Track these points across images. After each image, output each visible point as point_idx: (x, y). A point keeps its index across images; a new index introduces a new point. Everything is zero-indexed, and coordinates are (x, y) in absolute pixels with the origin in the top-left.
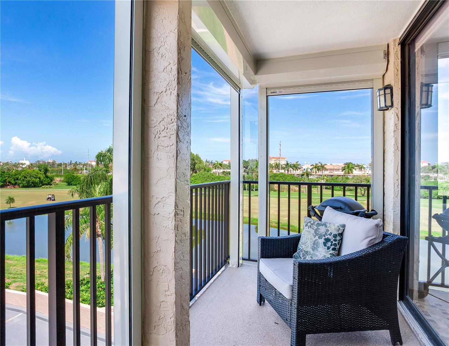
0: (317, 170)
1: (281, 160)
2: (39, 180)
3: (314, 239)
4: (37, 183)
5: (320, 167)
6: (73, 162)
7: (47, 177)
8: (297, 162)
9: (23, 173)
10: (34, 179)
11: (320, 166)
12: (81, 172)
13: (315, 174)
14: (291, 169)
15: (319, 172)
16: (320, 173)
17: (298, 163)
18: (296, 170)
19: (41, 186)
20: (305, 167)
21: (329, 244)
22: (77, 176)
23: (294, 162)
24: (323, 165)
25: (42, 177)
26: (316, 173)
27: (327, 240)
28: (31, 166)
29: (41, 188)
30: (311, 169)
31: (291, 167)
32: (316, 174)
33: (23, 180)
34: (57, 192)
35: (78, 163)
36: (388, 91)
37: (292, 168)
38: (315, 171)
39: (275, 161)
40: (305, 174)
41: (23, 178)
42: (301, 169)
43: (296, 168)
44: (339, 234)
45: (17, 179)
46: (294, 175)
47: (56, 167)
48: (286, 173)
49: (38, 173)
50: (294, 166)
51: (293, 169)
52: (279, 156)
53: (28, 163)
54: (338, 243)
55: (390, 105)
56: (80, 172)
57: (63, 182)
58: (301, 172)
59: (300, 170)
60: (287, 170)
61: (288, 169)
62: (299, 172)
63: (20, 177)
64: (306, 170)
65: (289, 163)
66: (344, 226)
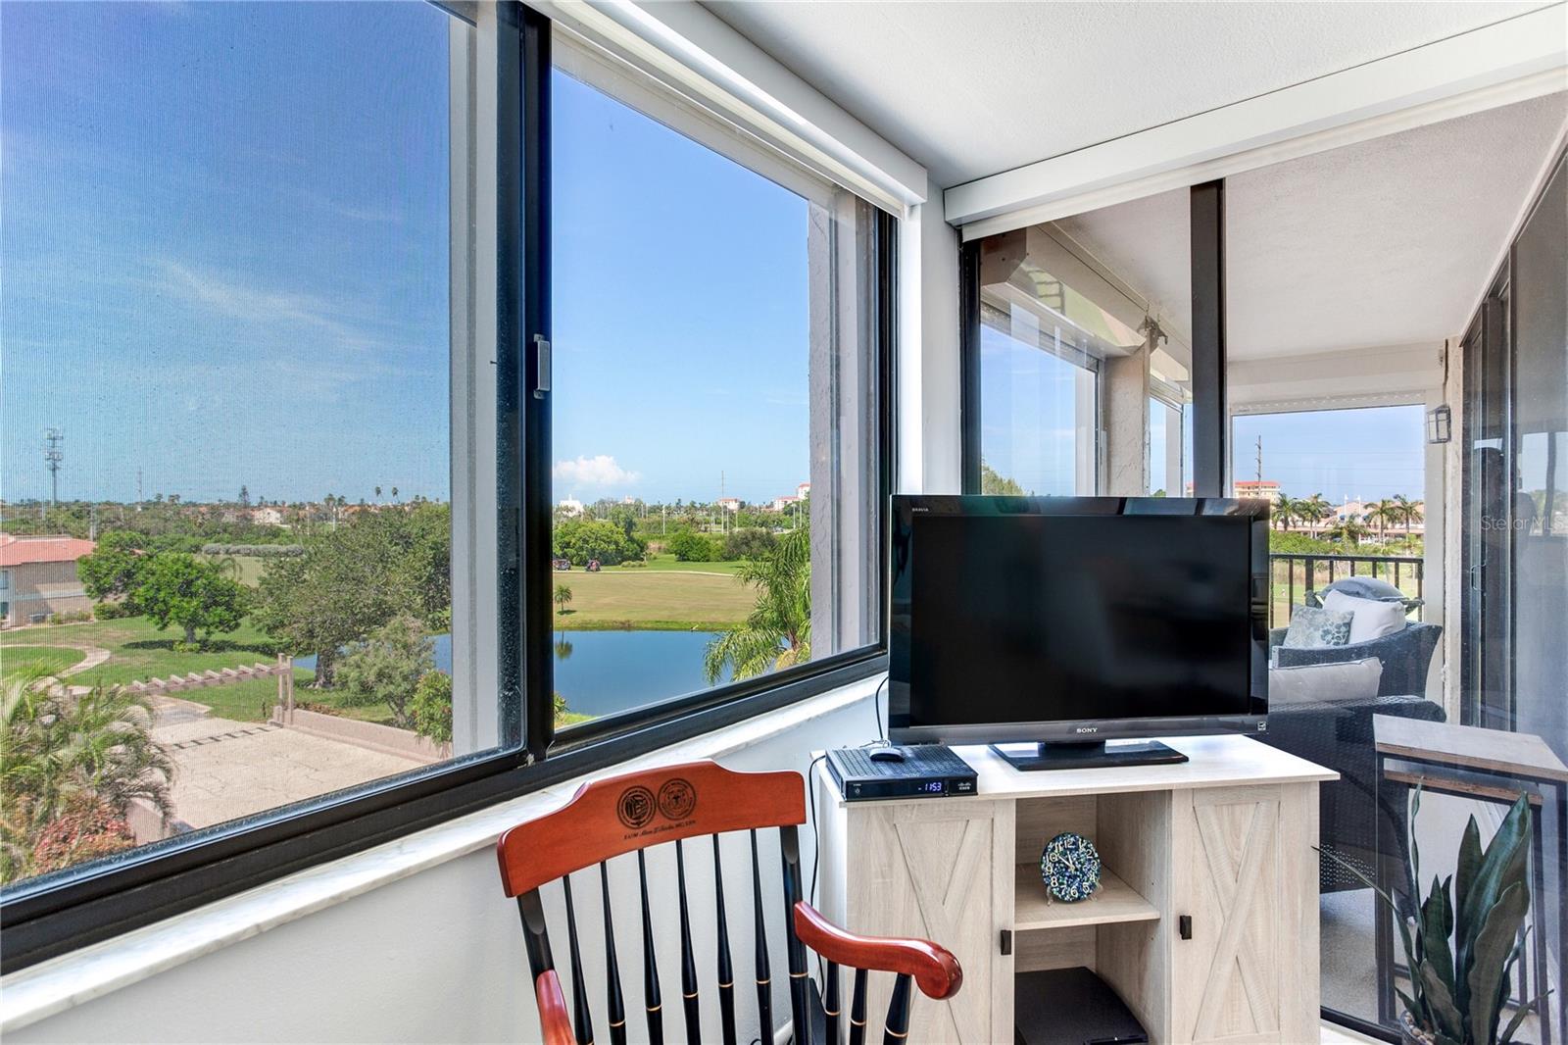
0: (1388, 520)
1: (1263, 489)
2: (614, 547)
3: (1308, 632)
4: (610, 555)
5: (1398, 512)
6: (686, 503)
7: (631, 540)
8: (1316, 497)
9: (579, 530)
10: (603, 545)
11: (1400, 508)
12: (706, 528)
13: (1379, 531)
14: (1296, 517)
15: (1393, 527)
16: (1398, 528)
17: (1319, 500)
18: (1312, 521)
19: (620, 563)
20: (1344, 511)
21: (1330, 637)
22: (701, 538)
23: (1306, 498)
24: (1409, 504)
25: (622, 540)
26: (1384, 527)
27: (1327, 632)
28: (591, 514)
29: (620, 567)
30: (1368, 517)
31: (1294, 511)
32: (1385, 531)
33: (582, 548)
34: (659, 575)
35: (698, 506)
36: (1443, 416)
37: (1300, 516)
38: (1379, 523)
39: (1243, 493)
40: (1345, 532)
41: (580, 543)
42: (1330, 518)
43: (1313, 514)
44: (1344, 624)
45: (568, 545)
46: (1305, 533)
47: (645, 516)
48: (1278, 529)
49: (612, 532)
50: (1306, 507)
51: (1304, 519)
52: (1257, 479)
53: (579, 507)
54: (1344, 637)
55: (1446, 437)
56: (703, 528)
57: (666, 553)
58: (1330, 528)
59: (1328, 520)
60: (1282, 520)
61: (1286, 518)
62: (1323, 525)
63: (573, 541)
64: (1346, 519)
65: (1288, 500)
66: (1352, 614)
